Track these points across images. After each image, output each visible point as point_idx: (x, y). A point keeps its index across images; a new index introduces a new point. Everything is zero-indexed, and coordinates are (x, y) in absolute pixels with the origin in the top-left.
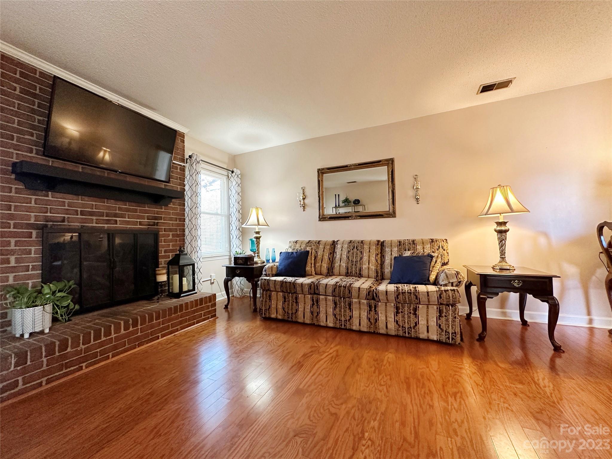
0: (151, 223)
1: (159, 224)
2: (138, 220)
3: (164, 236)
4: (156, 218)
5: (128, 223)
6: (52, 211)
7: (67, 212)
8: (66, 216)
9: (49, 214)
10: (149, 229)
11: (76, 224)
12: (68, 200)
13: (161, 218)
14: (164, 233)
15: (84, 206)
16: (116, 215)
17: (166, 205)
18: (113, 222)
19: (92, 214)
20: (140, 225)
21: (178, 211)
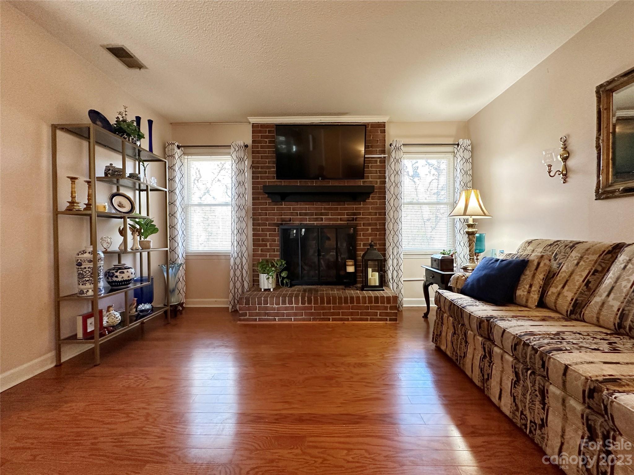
0: (351, 219)
1: (358, 219)
2: (339, 217)
3: (363, 230)
4: (354, 214)
5: (330, 219)
6: (285, 215)
7: (292, 214)
8: (292, 217)
9: (283, 217)
10: (349, 224)
11: (297, 222)
12: (293, 206)
13: (359, 214)
14: (362, 227)
15: (301, 209)
16: (322, 214)
17: (364, 201)
18: (319, 219)
19: (306, 214)
20: (340, 221)
21: (378, 205)
